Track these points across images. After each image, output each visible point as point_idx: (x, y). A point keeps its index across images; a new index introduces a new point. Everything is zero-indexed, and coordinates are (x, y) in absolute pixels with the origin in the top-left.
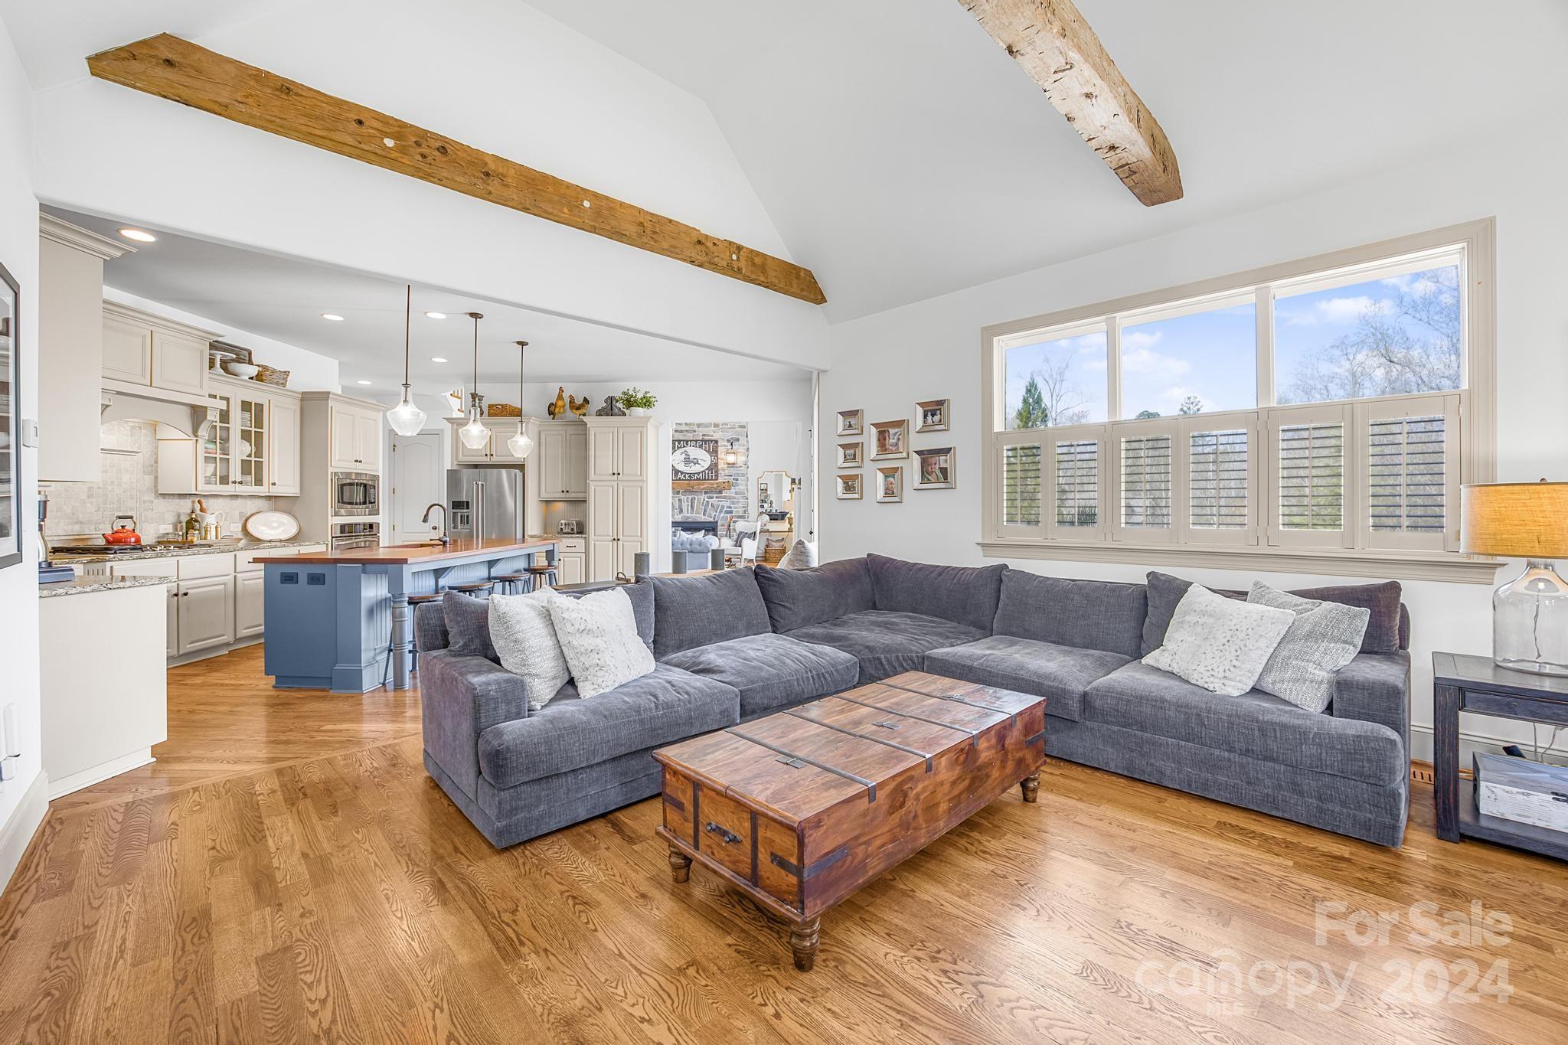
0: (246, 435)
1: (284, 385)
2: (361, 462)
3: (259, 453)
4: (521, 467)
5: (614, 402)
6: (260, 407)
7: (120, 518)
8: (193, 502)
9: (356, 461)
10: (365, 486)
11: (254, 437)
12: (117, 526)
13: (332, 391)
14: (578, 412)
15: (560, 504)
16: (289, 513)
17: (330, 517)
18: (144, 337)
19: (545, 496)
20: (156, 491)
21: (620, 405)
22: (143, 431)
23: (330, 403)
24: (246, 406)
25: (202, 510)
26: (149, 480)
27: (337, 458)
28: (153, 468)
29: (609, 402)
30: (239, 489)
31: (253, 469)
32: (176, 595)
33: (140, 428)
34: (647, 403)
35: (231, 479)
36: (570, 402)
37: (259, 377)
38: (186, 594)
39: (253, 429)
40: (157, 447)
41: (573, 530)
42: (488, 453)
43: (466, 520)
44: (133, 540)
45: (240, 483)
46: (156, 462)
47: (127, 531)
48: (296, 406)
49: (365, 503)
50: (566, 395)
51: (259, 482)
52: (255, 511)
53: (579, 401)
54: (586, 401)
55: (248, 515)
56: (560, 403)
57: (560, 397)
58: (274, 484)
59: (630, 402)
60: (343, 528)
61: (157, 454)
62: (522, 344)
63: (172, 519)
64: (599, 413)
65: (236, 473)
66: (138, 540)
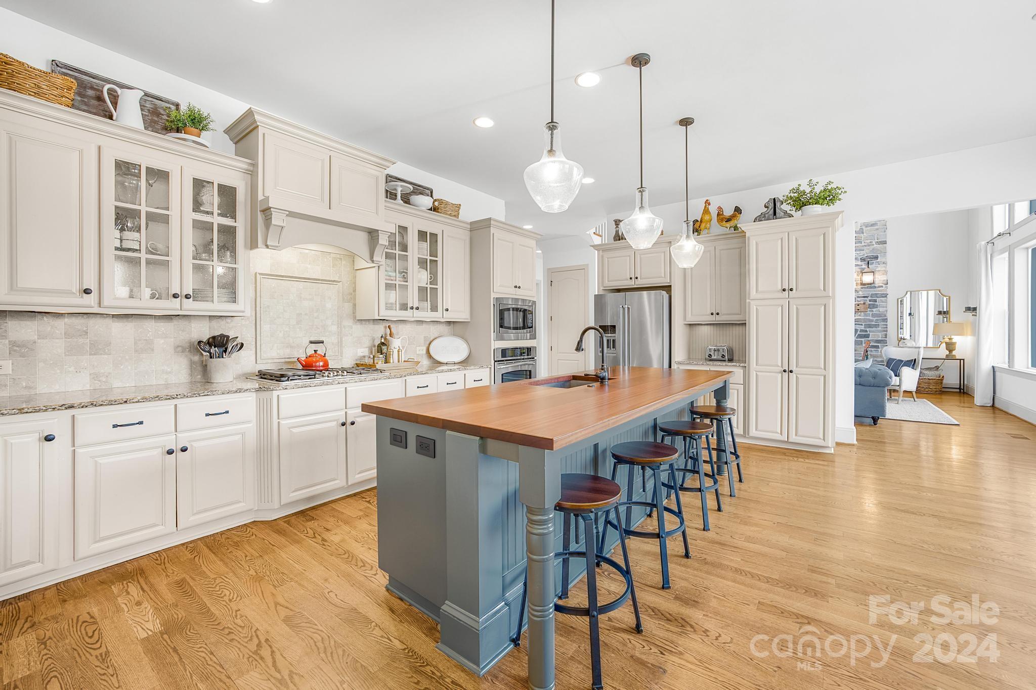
0: (422, 263)
1: (457, 216)
2: (519, 287)
3: (434, 281)
4: (668, 288)
5: (778, 204)
6: (434, 236)
7: (311, 342)
8: (386, 327)
9: (516, 287)
10: (525, 311)
11: (430, 264)
12: (310, 352)
13: (493, 217)
14: (728, 225)
15: (706, 327)
16: (462, 337)
17: (492, 341)
18: (323, 161)
19: (691, 319)
20: (355, 317)
21: (786, 207)
22: (344, 262)
23: (492, 230)
24: (422, 235)
25: (391, 335)
26: (348, 307)
27: (499, 284)
28: (352, 297)
29: (771, 205)
30: (418, 315)
31: (429, 294)
32: (343, 424)
33: (341, 259)
34: (828, 197)
35: (410, 305)
36: (718, 215)
37: (434, 209)
38: (353, 423)
39: (429, 258)
40: (355, 277)
41: (723, 356)
42: (633, 277)
43: (613, 344)
44: (321, 364)
45: (417, 308)
46: (355, 291)
47: (319, 355)
48: (465, 235)
49: (524, 328)
50: (713, 210)
51: (434, 308)
52: (436, 335)
53: (728, 212)
54: (738, 210)
55: (432, 339)
56: (707, 217)
57: (706, 211)
58: (447, 310)
59: (800, 202)
60: (504, 352)
61: (355, 283)
62: (686, 122)
63: (367, 343)
64: (758, 219)
65: (413, 299)
66: (326, 364)
